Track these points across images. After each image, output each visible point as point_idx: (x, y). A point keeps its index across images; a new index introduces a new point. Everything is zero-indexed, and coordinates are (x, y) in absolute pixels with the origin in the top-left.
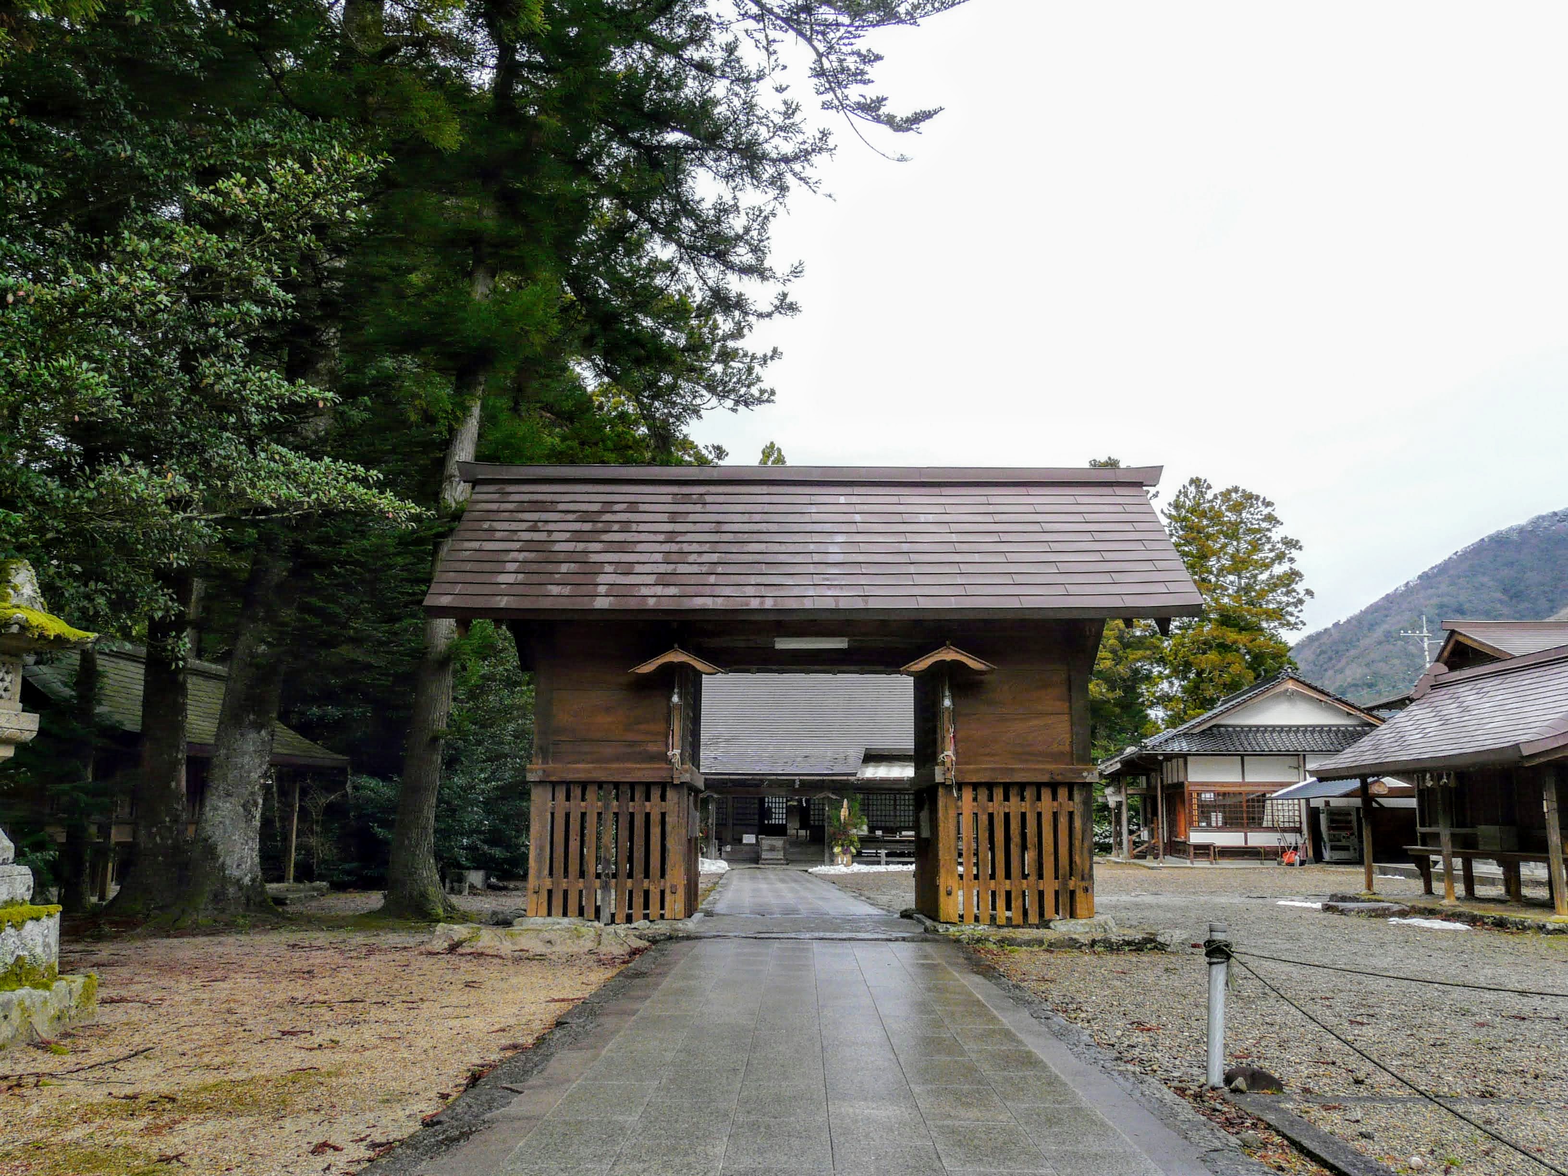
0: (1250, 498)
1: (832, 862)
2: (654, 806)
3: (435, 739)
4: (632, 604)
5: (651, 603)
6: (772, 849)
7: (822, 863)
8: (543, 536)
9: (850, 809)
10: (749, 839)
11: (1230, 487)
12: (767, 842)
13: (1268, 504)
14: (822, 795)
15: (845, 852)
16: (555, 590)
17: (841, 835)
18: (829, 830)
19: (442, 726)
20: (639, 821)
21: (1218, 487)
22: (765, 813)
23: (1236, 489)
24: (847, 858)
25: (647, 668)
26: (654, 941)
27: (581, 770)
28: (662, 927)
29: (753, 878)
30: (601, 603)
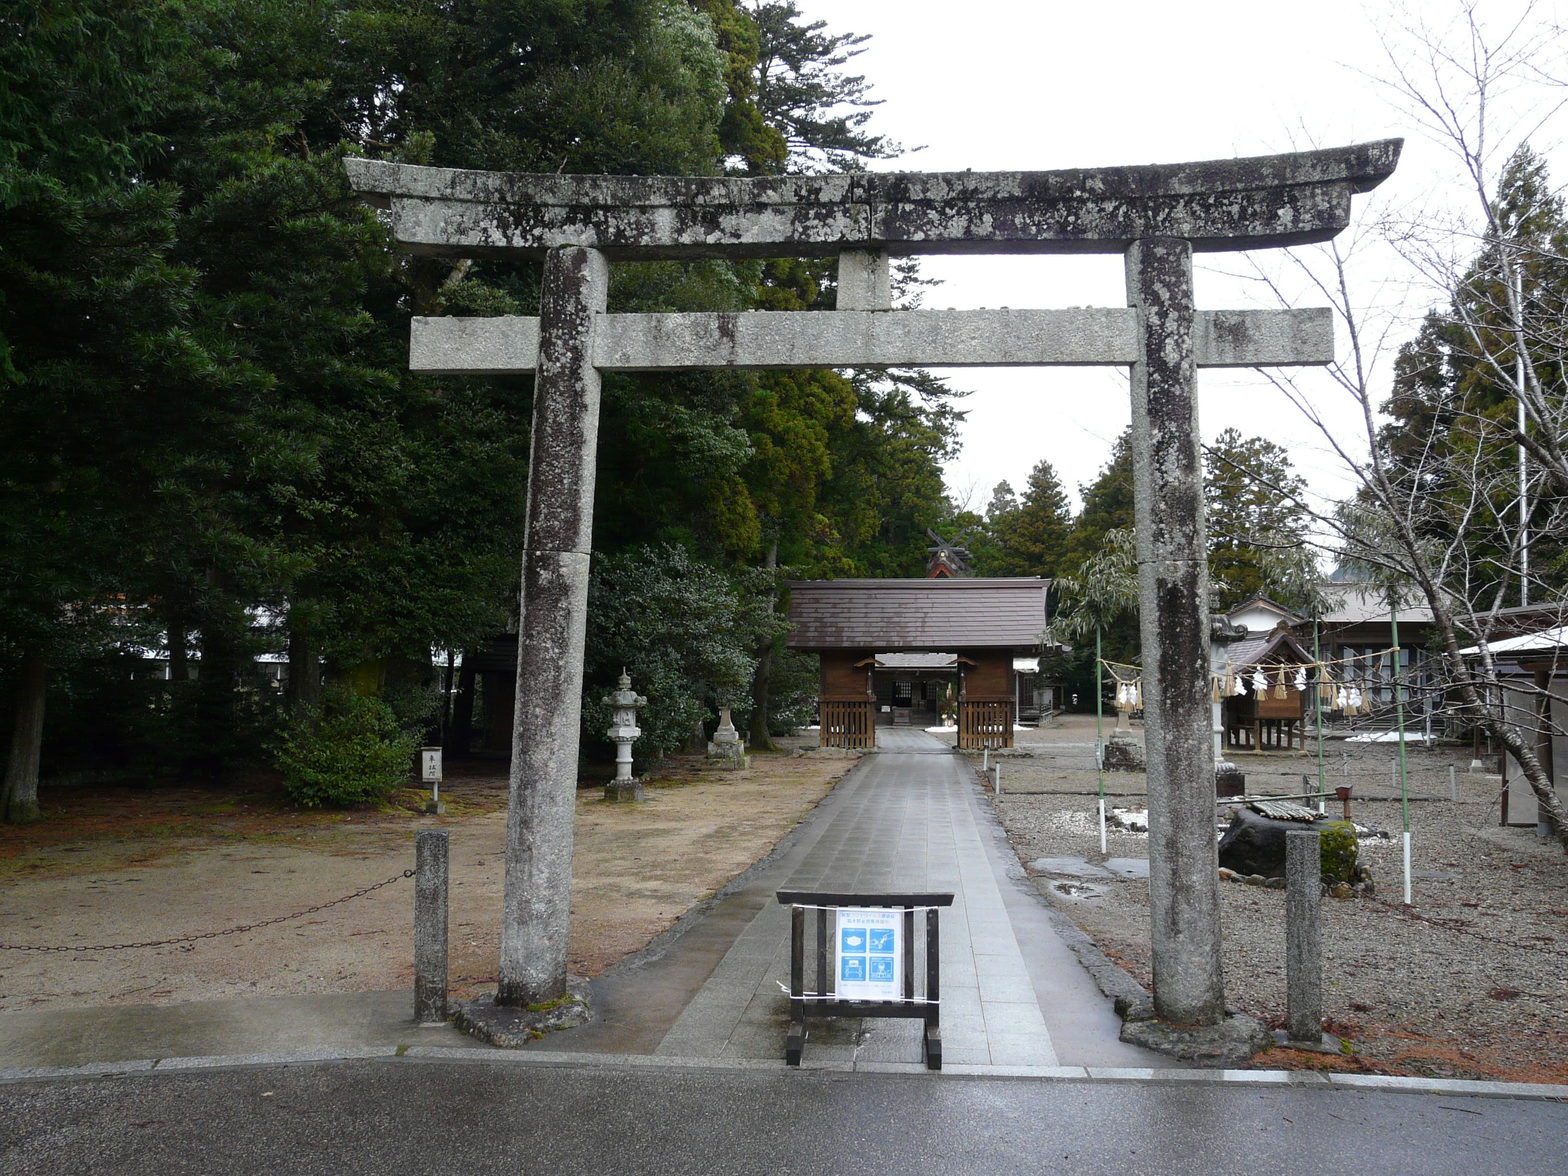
0: (1269, 448)
1: (941, 724)
2: (862, 710)
3: (766, 680)
4: (856, 644)
5: (862, 644)
6: (902, 715)
7: (934, 725)
8: (820, 615)
9: (952, 689)
10: (886, 709)
11: (1255, 437)
12: (898, 711)
13: (1283, 451)
14: (933, 681)
15: (950, 718)
16: (828, 639)
17: (946, 708)
18: (938, 703)
19: (768, 674)
20: (857, 716)
21: (1246, 437)
22: (896, 690)
23: (1259, 439)
24: (950, 722)
25: (860, 664)
26: (865, 754)
27: (837, 698)
28: (865, 750)
29: (891, 735)
30: (846, 644)
